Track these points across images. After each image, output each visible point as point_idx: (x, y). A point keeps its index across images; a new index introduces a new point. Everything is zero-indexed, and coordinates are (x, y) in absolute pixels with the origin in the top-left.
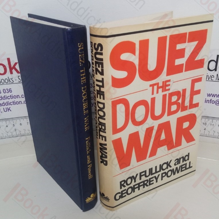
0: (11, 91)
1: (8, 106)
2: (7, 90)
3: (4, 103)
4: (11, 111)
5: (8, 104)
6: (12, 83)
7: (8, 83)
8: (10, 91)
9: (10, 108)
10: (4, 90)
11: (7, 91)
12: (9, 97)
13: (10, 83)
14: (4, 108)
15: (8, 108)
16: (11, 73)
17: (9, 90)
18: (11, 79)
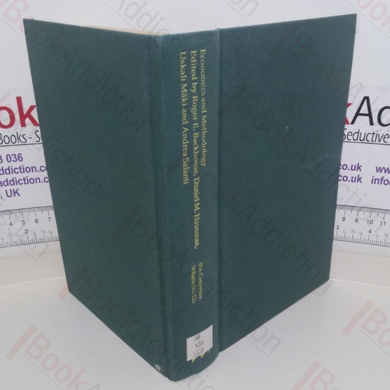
0: (21, 159)
1: (15, 187)
2: (14, 156)
3: (7, 181)
4: (19, 195)
5: (15, 182)
6: (23, 143)
7: (17, 143)
8: (19, 158)
9: (18, 189)
10: (8, 157)
11: (15, 158)
12: (17, 169)
13: (20, 143)
14: (6, 191)
15: (14, 190)
16: (23, 124)
17: (17, 157)
18: (21, 137)
